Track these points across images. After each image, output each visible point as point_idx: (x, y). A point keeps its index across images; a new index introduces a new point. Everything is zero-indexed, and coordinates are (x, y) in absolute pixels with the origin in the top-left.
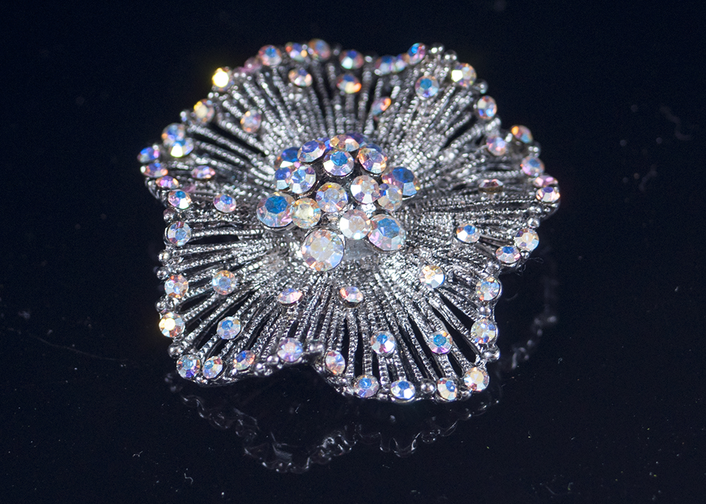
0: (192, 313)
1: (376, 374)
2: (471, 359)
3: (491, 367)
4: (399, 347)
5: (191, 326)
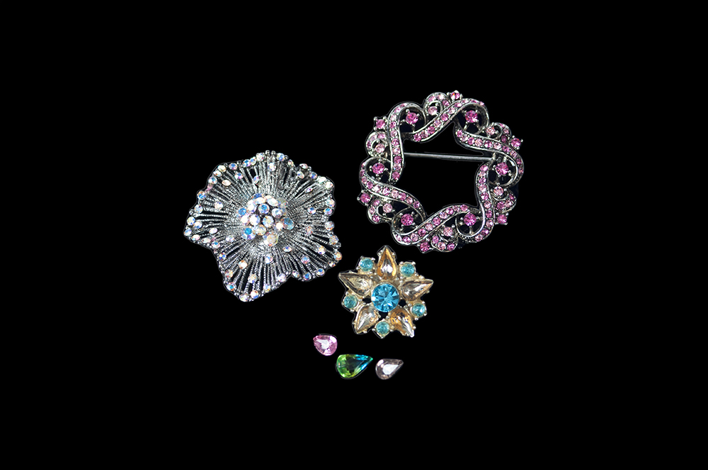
0: (236, 279)
1: (307, 271)
2: (332, 250)
3: (340, 250)
4: (310, 259)
5: (237, 284)
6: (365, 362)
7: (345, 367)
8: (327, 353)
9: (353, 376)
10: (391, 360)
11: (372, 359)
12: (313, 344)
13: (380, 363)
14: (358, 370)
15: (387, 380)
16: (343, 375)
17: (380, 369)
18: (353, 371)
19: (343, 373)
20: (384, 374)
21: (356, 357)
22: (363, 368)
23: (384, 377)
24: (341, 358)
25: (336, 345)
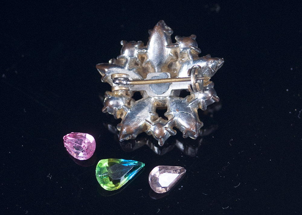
6: (135, 168)
7: (107, 176)
8: (82, 156)
9: (118, 188)
10: (170, 167)
11: (143, 165)
12: (63, 145)
13: (155, 171)
14: (124, 181)
15: (164, 194)
16: (105, 187)
17: (155, 179)
18: (119, 181)
19: (104, 183)
20: (159, 186)
21: (122, 163)
22: (131, 177)
23: (160, 190)
24: (101, 164)
25: (94, 146)
